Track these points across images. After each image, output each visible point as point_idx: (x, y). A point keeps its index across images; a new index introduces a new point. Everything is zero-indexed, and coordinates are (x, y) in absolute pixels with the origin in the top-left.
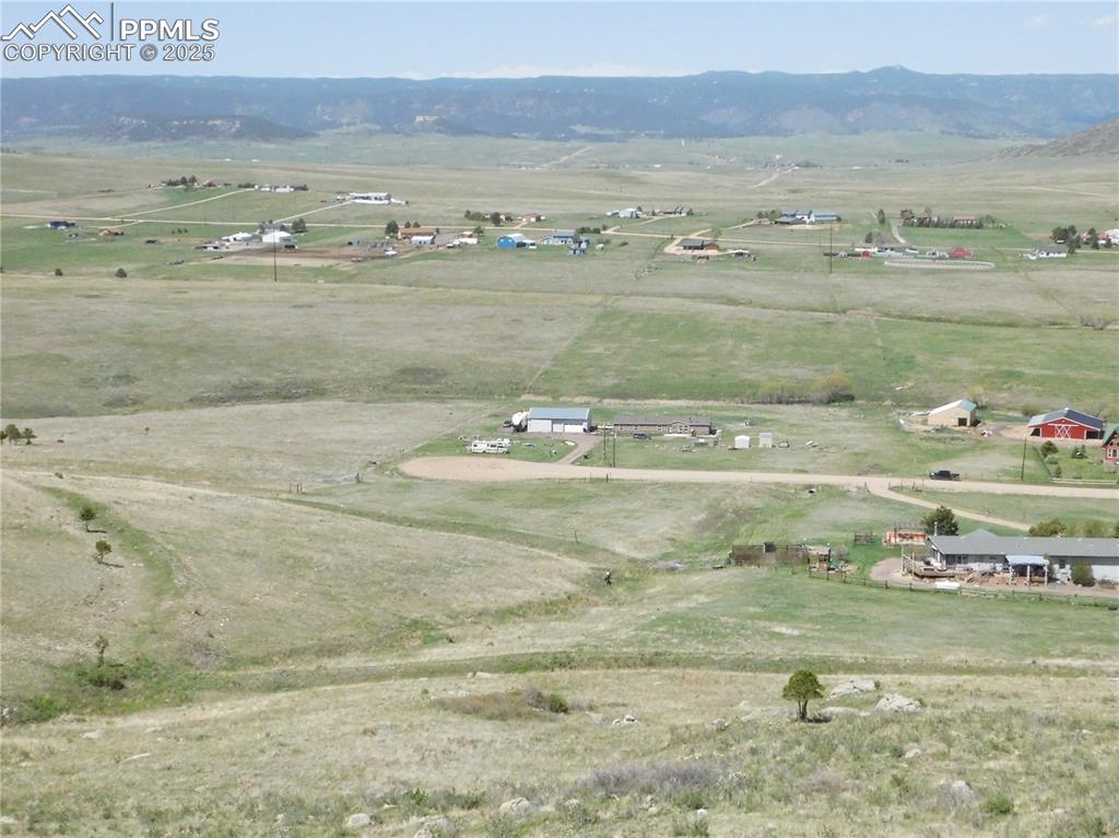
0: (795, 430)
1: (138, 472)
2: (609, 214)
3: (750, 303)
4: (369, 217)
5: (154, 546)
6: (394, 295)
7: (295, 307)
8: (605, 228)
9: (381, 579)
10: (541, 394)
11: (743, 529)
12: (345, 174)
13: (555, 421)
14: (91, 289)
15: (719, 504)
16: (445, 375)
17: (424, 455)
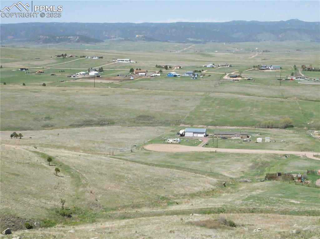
0: (276, 137)
1: (59, 147)
2: (203, 66)
3: (254, 95)
4: (124, 67)
5: (73, 170)
6: (135, 92)
7: (102, 95)
8: (203, 71)
9: (149, 183)
10: (186, 124)
11: (266, 169)
12: (114, 53)
13: (194, 133)
14: (35, 89)
15: (256, 160)
16: (154, 118)
17: (152, 144)
